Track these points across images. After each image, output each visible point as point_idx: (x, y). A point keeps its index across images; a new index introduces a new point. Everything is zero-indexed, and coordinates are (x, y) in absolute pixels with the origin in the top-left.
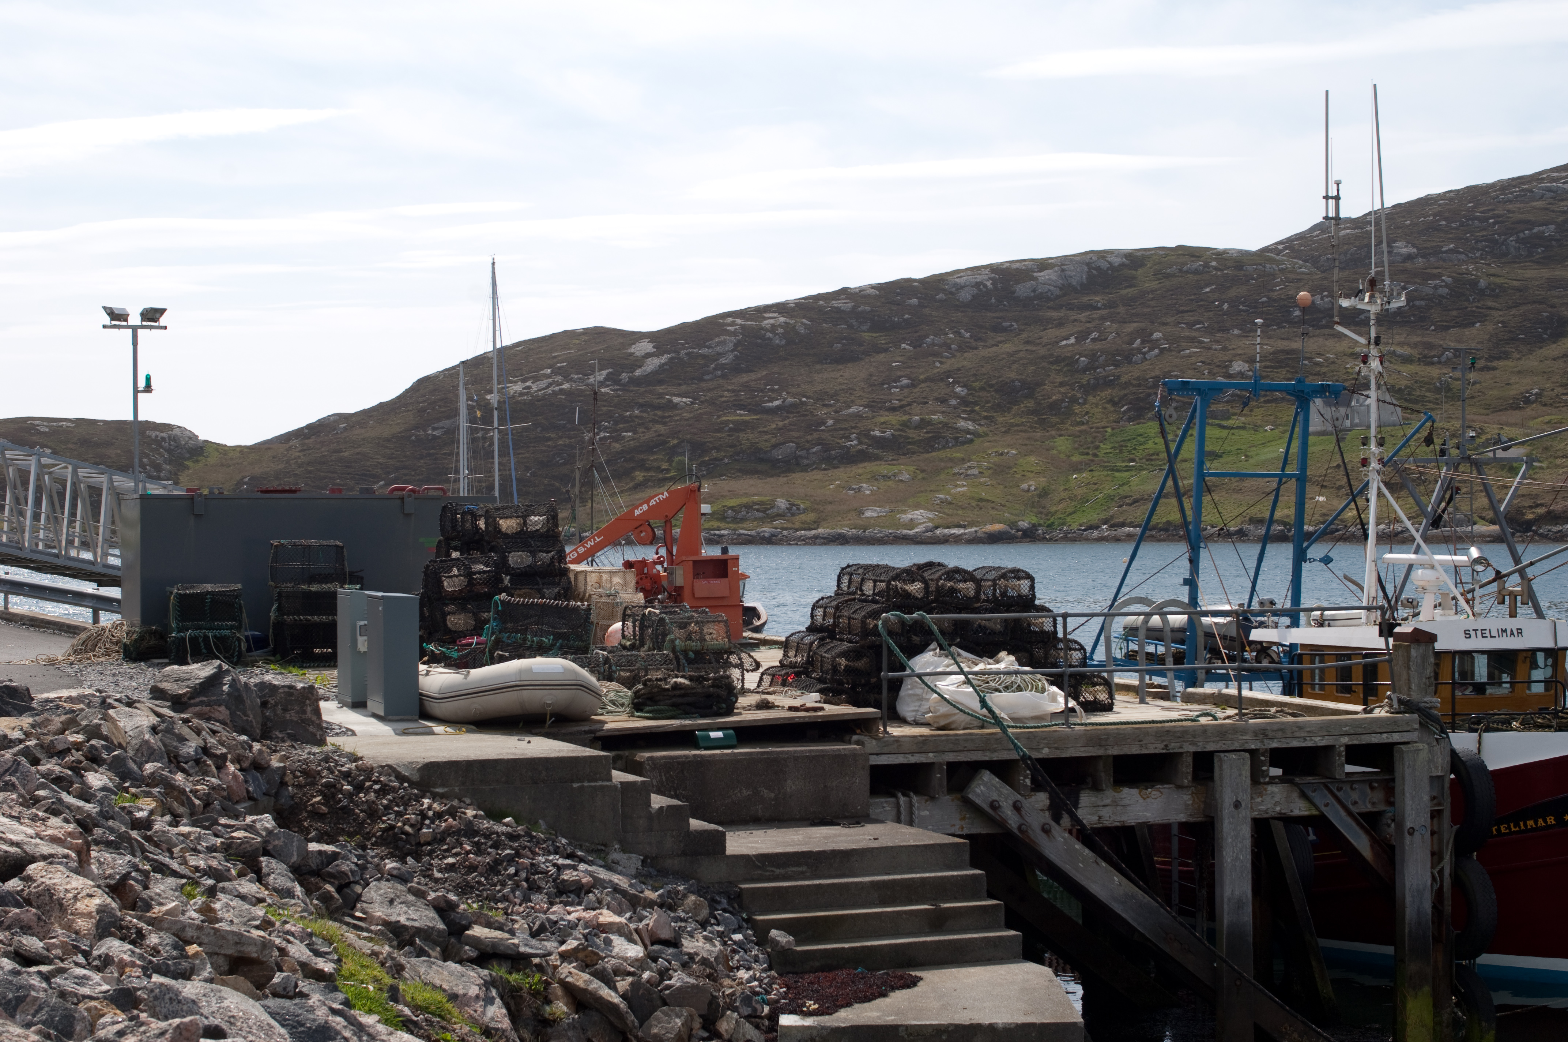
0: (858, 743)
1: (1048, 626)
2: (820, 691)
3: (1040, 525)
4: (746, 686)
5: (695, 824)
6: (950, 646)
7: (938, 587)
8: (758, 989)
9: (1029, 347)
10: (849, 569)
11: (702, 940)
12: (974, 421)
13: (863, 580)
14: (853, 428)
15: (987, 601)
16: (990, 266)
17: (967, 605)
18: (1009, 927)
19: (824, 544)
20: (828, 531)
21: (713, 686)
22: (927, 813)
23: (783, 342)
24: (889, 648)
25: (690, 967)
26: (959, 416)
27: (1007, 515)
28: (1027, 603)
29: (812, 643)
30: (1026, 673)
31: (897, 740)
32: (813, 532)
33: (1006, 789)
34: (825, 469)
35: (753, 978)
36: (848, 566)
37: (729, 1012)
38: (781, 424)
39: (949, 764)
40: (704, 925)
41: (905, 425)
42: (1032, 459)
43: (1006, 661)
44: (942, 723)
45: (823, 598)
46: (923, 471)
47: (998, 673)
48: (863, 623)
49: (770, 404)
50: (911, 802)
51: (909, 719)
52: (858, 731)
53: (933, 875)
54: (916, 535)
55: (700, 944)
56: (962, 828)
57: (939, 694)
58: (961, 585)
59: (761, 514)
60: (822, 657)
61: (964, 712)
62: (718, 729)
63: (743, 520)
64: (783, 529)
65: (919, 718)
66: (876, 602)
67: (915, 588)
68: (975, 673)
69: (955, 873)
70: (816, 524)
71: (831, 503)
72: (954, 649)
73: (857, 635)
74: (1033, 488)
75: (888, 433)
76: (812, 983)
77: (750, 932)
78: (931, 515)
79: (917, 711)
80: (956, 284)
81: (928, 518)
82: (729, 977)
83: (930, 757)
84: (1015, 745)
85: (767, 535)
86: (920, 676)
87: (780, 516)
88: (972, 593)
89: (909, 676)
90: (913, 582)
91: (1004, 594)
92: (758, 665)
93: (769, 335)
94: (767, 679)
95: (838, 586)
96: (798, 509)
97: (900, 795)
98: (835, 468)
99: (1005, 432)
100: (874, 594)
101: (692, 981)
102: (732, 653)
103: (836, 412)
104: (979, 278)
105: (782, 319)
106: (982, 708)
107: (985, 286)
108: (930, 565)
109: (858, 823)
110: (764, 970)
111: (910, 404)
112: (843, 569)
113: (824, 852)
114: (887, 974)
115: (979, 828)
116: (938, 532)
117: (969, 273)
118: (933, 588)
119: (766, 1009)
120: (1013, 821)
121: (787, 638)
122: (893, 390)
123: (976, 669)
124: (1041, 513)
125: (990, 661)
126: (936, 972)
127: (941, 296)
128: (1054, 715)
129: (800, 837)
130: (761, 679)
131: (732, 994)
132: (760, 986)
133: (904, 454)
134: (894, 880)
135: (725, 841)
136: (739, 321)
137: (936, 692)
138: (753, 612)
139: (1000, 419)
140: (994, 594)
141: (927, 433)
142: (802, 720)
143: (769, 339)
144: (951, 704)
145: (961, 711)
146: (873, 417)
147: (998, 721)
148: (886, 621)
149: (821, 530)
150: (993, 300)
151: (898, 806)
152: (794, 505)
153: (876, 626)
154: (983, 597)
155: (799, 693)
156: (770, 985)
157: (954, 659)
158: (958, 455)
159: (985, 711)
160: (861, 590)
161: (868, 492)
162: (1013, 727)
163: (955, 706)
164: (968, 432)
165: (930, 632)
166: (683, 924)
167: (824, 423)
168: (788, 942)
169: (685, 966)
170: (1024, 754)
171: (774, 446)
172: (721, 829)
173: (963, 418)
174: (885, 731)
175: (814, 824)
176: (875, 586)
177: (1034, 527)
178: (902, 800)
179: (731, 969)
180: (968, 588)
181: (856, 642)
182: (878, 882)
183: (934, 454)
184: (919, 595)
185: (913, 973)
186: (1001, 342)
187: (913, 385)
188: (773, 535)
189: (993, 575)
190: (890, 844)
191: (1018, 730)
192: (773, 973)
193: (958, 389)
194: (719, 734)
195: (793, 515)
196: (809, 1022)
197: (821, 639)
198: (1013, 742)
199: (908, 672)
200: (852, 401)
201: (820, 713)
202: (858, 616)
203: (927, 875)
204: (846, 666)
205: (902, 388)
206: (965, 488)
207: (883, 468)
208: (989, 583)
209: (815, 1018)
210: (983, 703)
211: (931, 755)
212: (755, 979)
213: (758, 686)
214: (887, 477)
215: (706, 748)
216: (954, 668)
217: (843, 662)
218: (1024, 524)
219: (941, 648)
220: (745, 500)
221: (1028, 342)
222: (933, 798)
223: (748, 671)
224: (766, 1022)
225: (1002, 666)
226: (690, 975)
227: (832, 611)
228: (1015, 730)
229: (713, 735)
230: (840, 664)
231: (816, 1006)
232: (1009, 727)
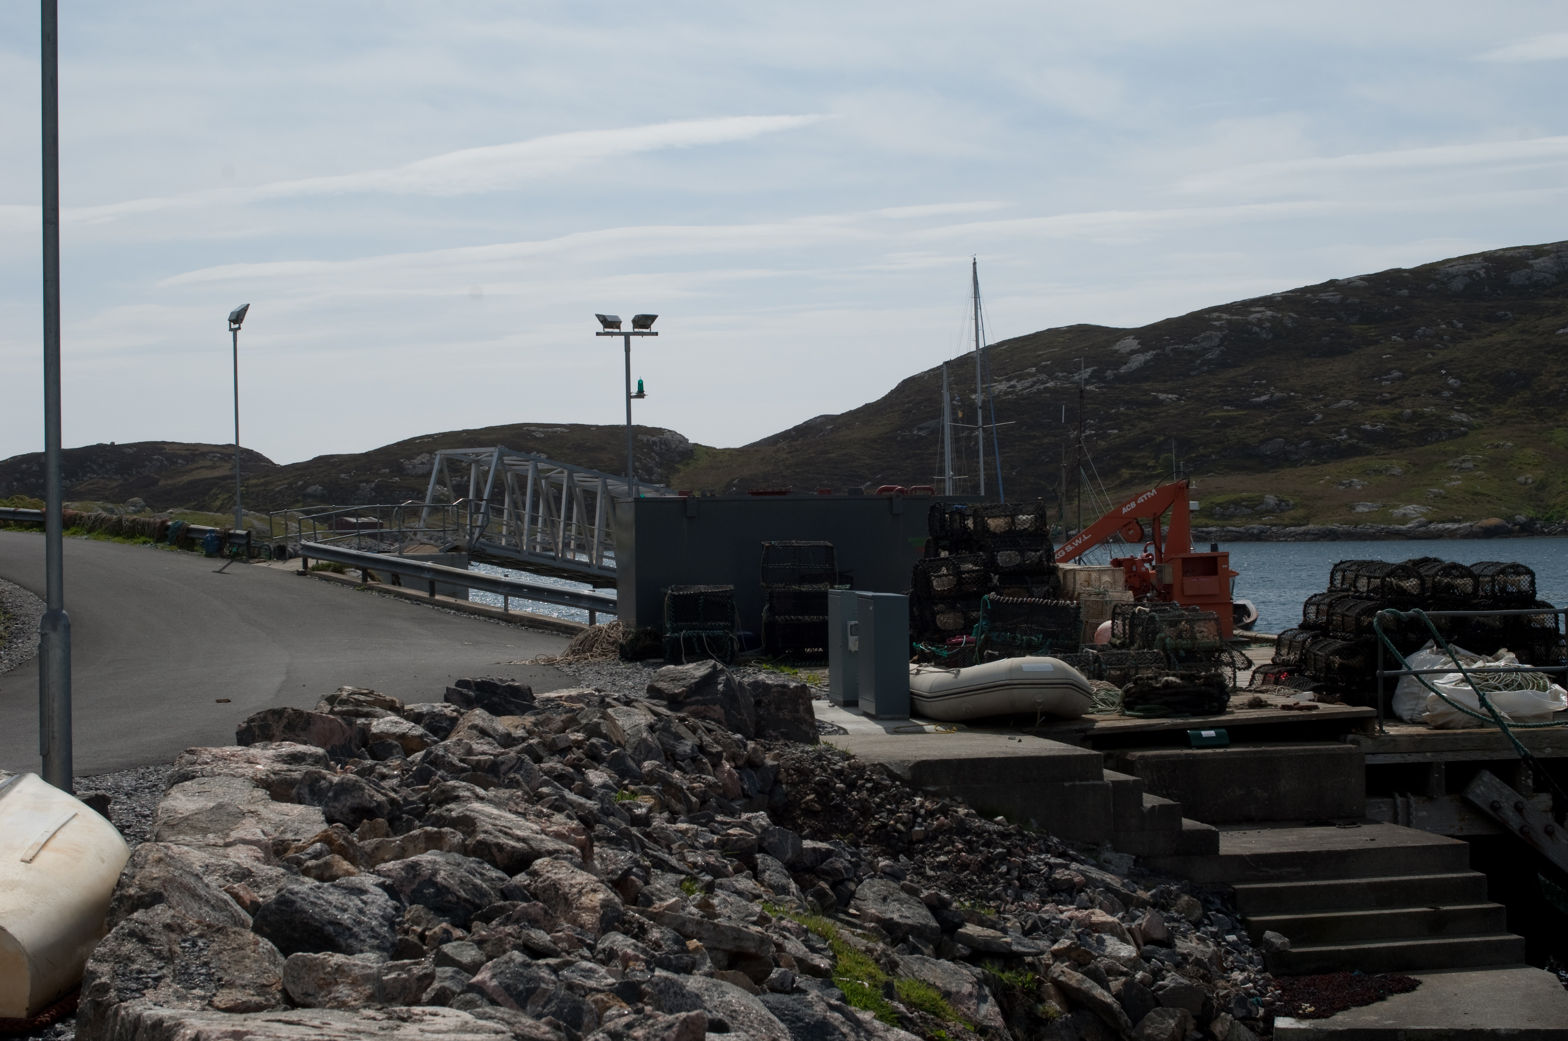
0: (1353, 742)
1: (1550, 624)
2: (1313, 689)
3: (1538, 519)
4: (1238, 684)
5: (1188, 823)
6: (1448, 643)
7: (1434, 582)
8: (1252, 991)
9: (1525, 337)
10: (1342, 566)
11: (1195, 941)
12: (1468, 413)
13: (1357, 577)
14: (1342, 422)
15: (1486, 597)
16: (1483, 254)
17: (1465, 601)
18: (1511, 931)
19: (1315, 540)
20: (1318, 527)
21: (1204, 685)
22: (1425, 813)
23: (1270, 336)
24: (1384, 646)
25: (1184, 968)
26: (1452, 409)
27: (1503, 509)
28: (1528, 599)
29: (1304, 641)
30: (1527, 670)
31: (1394, 739)
32: (1303, 528)
33: (1507, 790)
34: (1315, 464)
35: (1247, 980)
36: (1342, 563)
37: (1223, 1014)
38: (1269, 419)
39: (1447, 764)
40: (1197, 925)
41: (1397, 418)
42: (1530, 451)
43: (1506, 659)
44: (1440, 722)
45: (1315, 595)
46: (1415, 465)
47: (1498, 670)
48: (1358, 620)
49: (1258, 399)
50: (1408, 803)
51: (1406, 718)
52: (1354, 730)
53: (1432, 877)
54: (1409, 531)
55: (1194, 945)
56: (1462, 829)
57: (1436, 692)
58: (1459, 581)
59: (1249, 511)
60: (1315, 655)
61: (1463, 711)
62: (1210, 728)
63: (1231, 516)
64: (1272, 525)
65: (1415, 717)
66: (1371, 599)
67: (1411, 584)
68: (1474, 671)
69: (1455, 875)
70: (1306, 520)
71: (1321, 498)
72: (1452, 646)
73: (1351, 632)
74: (1530, 481)
75: (1379, 427)
76: (1308, 985)
77: (1244, 933)
78: (1424, 510)
79: (1414, 710)
80: (1447, 274)
81: (1422, 513)
82: (1223, 978)
83: (1429, 757)
84: (1516, 744)
85: (1255, 531)
86: (1416, 674)
87: (1269, 512)
88: (1470, 589)
89: (1406, 674)
90: (1409, 578)
91: (1503, 590)
92: (1250, 663)
93: (1256, 329)
94: (1259, 677)
95: (1332, 582)
96: (1287, 505)
97: (1397, 795)
98: (1325, 463)
99: (1500, 424)
100: (1368, 591)
101: (1185, 981)
102: (1223, 651)
103: (1325, 406)
104: (1472, 267)
105: (1269, 313)
106: (1481, 707)
107: (1478, 275)
108: (1426, 561)
109: (1354, 823)
110: (1259, 972)
111: (1401, 397)
112: (1336, 566)
113: (1319, 852)
114: (1385, 977)
115: (1477, 829)
116: (1432, 526)
117: (1461, 261)
118: (1429, 584)
119: (1261, 1011)
120: (1514, 822)
121: (1280, 636)
122: (1384, 383)
123: (1475, 666)
124: (1539, 506)
125: (1489, 658)
126: (1435, 976)
127: (1432, 286)
128: (1557, 714)
129: (1295, 837)
130: (1253, 678)
131: (1227, 996)
132: (1255, 988)
133: (1396, 448)
134: (1392, 882)
135: (1217, 841)
136: (1225, 316)
137: (1433, 691)
138: (1243, 610)
139: (1495, 411)
140: (1493, 590)
141: (1419, 426)
142: (1295, 719)
143: (1256, 333)
144: (1450, 703)
145: (1460, 709)
146: (1363, 411)
147: (1498, 720)
148: (1381, 618)
149: (1311, 526)
150: (1487, 289)
151: (1395, 806)
152: (1283, 501)
153: (1371, 623)
154: (1481, 593)
155: (1292, 691)
156: (1265, 987)
157: (1452, 657)
158: (1452, 448)
159: (1484, 710)
160: (1355, 587)
161: (1359, 487)
162: (1514, 726)
163: (1453, 705)
164: (1462, 424)
165: (1427, 629)
166: (1176, 925)
167: (1313, 417)
168: (1283, 944)
169: (1178, 966)
170: (1526, 754)
171: (1263, 442)
172: (1214, 828)
173: (1457, 411)
174: (1381, 731)
175: (1309, 824)
176: (1369, 583)
177: (1532, 521)
178: (1399, 800)
179: (1225, 970)
180: (1465, 583)
181: (1351, 640)
182: (1375, 884)
183: (1427, 447)
184: (1415, 592)
185: (1412, 977)
186: (1494, 332)
187: (1404, 378)
188: (1262, 532)
189: (1489, 571)
190: (1387, 845)
191: (1520, 729)
192: (1268, 974)
193: (1451, 381)
194: (1212, 733)
195: (1282, 511)
196: (1304, 1025)
197: (1315, 637)
198: (1514, 742)
199: (1404, 670)
200: (1342, 395)
201: (1314, 712)
202: (1352, 613)
203: (1426, 877)
204: (1340, 664)
205: (1393, 380)
206: (1460, 482)
207: (1375, 462)
208: (1488, 579)
209: (1312, 1021)
210: (1483, 702)
211: (1429, 754)
212: (1250, 981)
213: (1250, 685)
214: (1378, 472)
215: (1198, 748)
216: (1452, 666)
217: (1337, 659)
218: (1521, 518)
219: (1439, 646)
220: (1233, 497)
221: (1523, 332)
222: (1431, 799)
223: (1240, 669)
224: (1261, 1024)
225: (1502, 663)
226: (1183, 976)
227: (1325, 608)
228: (1516, 729)
229: (1205, 733)
230: (1334, 662)
231: (1313, 1009)
232: (1510, 726)
